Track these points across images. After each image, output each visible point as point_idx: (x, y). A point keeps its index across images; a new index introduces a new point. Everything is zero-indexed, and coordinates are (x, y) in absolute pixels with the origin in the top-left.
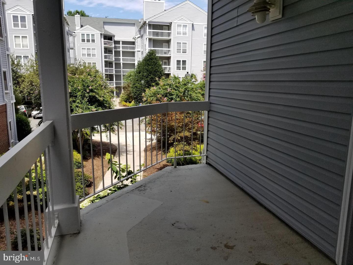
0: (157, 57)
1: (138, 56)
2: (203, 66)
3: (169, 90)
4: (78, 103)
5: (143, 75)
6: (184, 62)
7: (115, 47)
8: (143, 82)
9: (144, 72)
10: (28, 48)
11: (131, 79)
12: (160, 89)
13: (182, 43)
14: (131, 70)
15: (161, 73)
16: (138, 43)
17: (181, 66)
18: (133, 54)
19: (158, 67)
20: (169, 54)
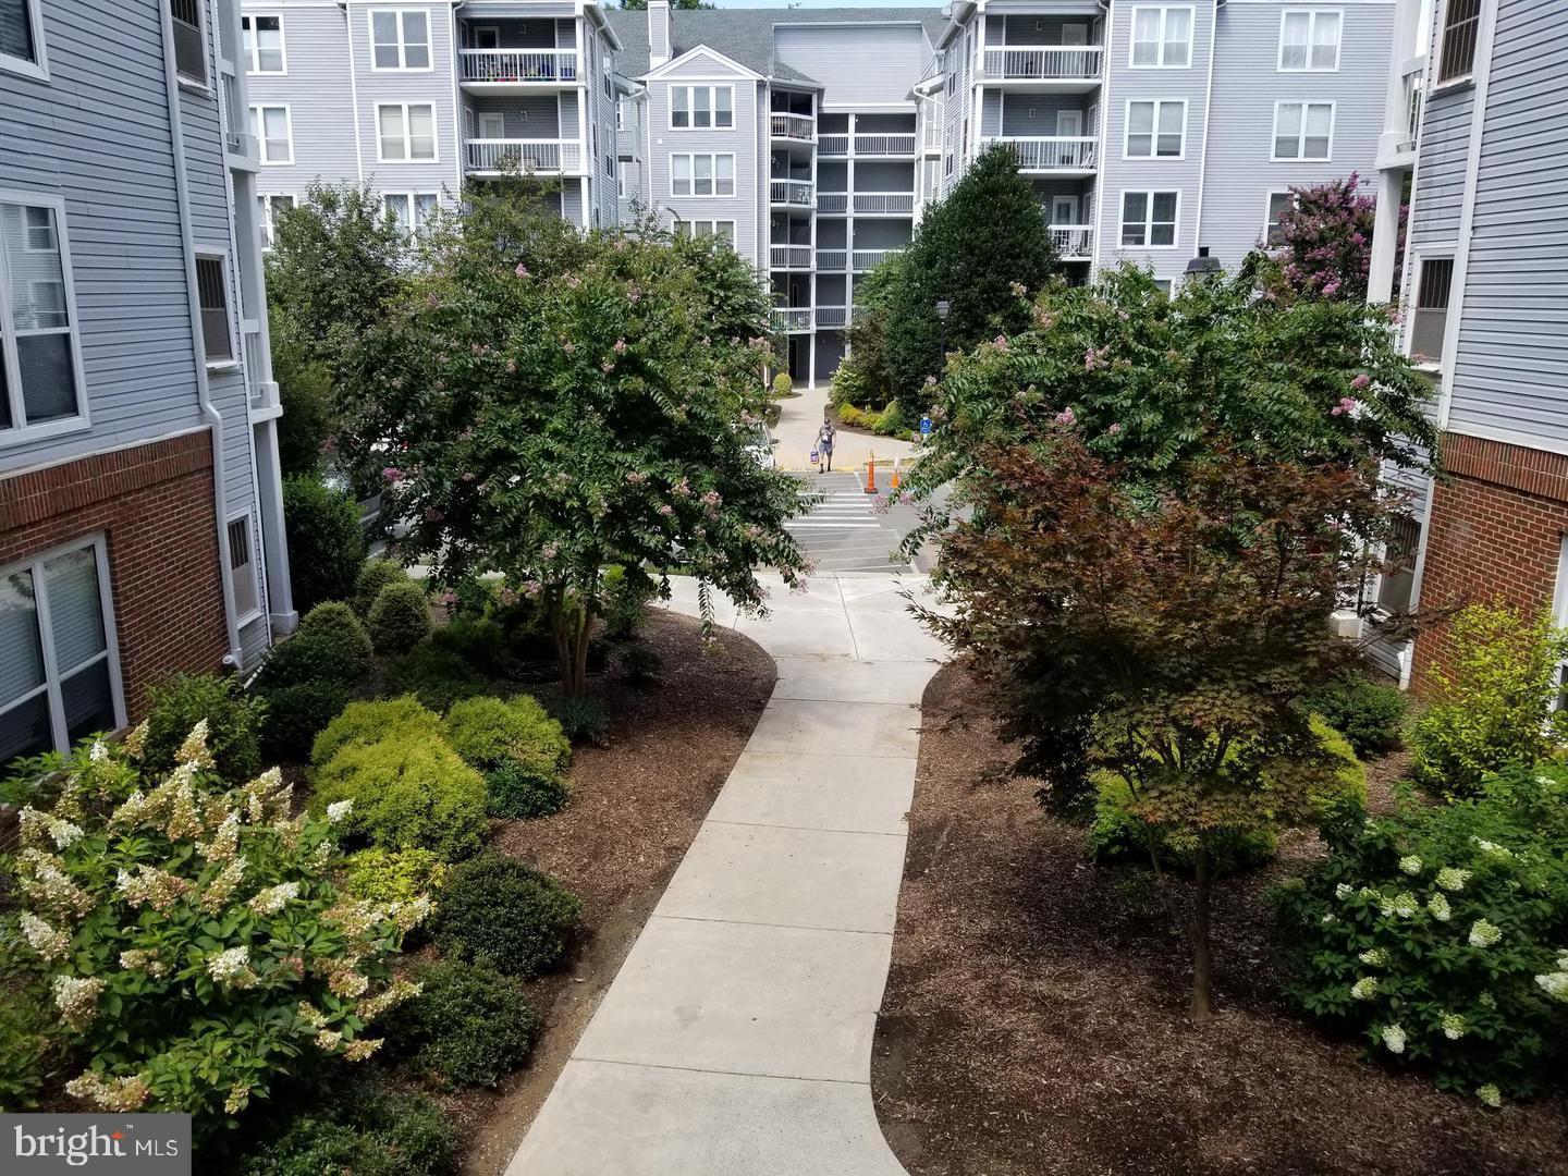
0: (1025, 178)
1: (928, 184)
2: (1267, 224)
3: (1094, 358)
4: (555, 433)
5: (946, 275)
6: (1165, 203)
7: (824, 146)
8: (943, 308)
9: (950, 261)
10: (436, 160)
11: (890, 296)
12: (1033, 351)
13: (1157, 106)
14: (890, 251)
15: (1037, 264)
16: (930, 117)
17: (1149, 224)
18: (902, 173)
19: (1023, 229)
20: (1086, 162)
